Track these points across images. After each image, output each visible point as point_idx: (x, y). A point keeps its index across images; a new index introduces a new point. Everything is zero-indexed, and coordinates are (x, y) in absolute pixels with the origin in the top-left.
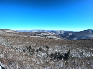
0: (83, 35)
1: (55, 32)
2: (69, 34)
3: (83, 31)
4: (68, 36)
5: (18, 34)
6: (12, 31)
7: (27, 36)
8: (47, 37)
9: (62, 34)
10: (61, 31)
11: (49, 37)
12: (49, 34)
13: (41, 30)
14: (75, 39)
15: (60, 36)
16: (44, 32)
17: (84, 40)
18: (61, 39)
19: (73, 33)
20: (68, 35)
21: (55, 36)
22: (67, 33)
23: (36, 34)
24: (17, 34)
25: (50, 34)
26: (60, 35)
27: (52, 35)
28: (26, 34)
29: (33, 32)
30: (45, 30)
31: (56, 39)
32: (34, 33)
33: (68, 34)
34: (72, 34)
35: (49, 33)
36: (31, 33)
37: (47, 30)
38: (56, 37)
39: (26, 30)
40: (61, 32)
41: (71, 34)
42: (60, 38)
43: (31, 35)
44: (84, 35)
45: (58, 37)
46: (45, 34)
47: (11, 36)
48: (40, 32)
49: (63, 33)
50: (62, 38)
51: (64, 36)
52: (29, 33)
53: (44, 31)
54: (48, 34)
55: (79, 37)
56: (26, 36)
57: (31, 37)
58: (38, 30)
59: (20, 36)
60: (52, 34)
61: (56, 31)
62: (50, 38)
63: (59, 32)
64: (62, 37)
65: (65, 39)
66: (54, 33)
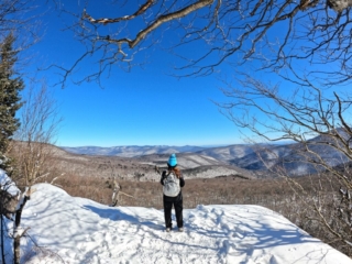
1: (210, 151)
2: (270, 156)
4: (271, 164)
8: (205, 173)
14: (301, 170)
26: (232, 161)
33: (266, 156)
34: (281, 154)
35: (192, 157)
39: (94, 148)
49: (241, 153)
51: (256, 165)
60: (207, 160)
61: (214, 148)
63: (228, 152)
66: (210, 154)
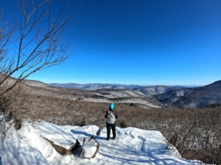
0: (212, 93)
1: (142, 89)
2: (178, 95)
3: (211, 85)
4: (176, 100)
5: (56, 92)
6: (42, 85)
7: (77, 97)
8: (125, 101)
9: (159, 95)
10: (156, 87)
11: (130, 101)
12: (128, 94)
13: (109, 85)
14: (193, 105)
15: (154, 100)
16: (118, 90)
17: (213, 106)
18: (157, 107)
19: (187, 90)
20: (174, 95)
21: (144, 99)
22: (171, 91)
23: (98, 94)
24: (53, 91)
25: (132, 94)
26: (155, 96)
27: (136, 96)
28: (75, 94)
29: (92, 89)
30: (120, 85)
31: (146, 108)
32: (94, 91)
33: (176, 94)
34: (185, 93)
35: (128, 92)
36: (87, 91)
37: (124, 86)
38: (144, 102)
39: (74, 84)
40: (156, 90)
41: (182, 95)
42: (156, 104)
43: (86, 96)
44: (215, 95)
45: (150, 102)
46: (119, 95)
47: (39, 97)
48: (108, 90)
49: (162, 91)
50: (159, 105)
51: (166, 99)
52: (81, 90)
53: (116, 88)
54: (126, 95)
55: (202, 101)
56: (74, 99)
57: (85, 100)
58: (103, 85)
59: (61, 97)
60: (136, 93)
61: (146, 87)
62: (132, 104)
63: (154, 90)
64: (161, 101)
65: (166, 107)
66: (141, 91)
